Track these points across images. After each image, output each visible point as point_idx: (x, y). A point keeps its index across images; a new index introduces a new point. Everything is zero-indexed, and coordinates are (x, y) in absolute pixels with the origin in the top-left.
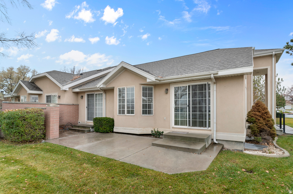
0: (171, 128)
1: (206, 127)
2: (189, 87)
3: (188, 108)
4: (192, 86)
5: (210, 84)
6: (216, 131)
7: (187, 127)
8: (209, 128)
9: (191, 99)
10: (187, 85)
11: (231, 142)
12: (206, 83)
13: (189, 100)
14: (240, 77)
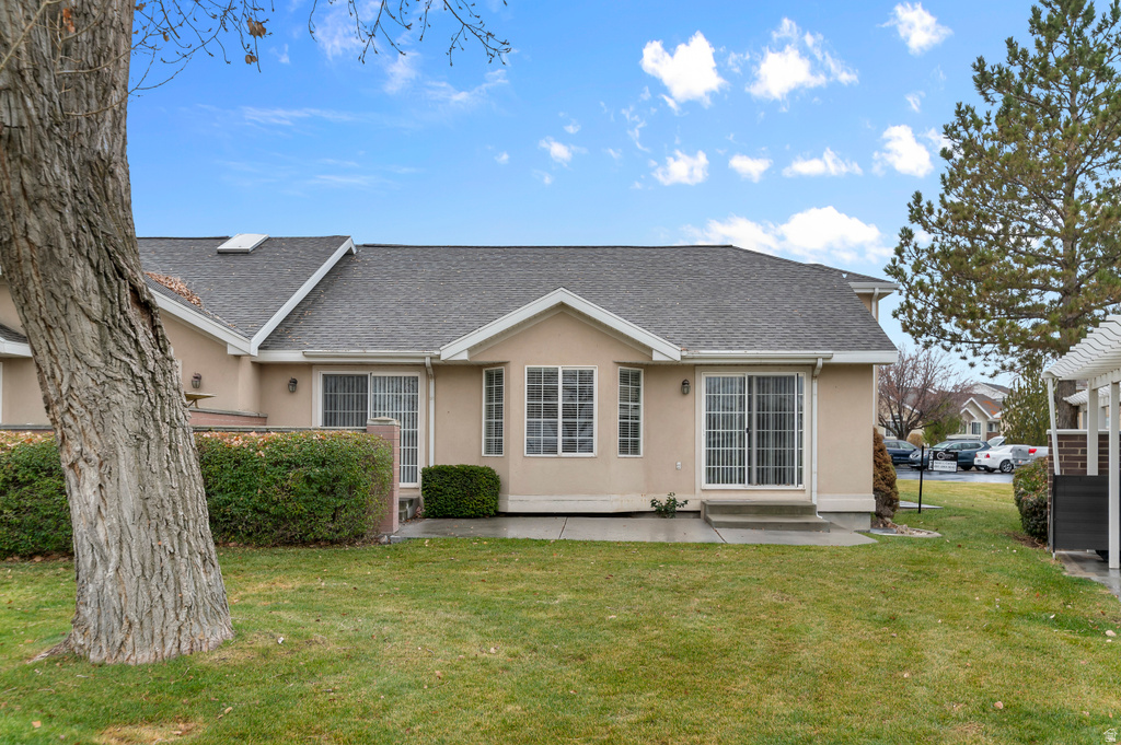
0: (698, 491)
1: (793, 483)
2: (750, 378)
3: (746, 435)
4: (759, 378)
5: (802, 378)
6: (818, 492)
7: (746, 486)
8: (801, 487)
9: (755, 413)
10: (748, 374)
11: (846, 515)
12: (794, 374)
13: (750, 416)
14: (866, 368)
